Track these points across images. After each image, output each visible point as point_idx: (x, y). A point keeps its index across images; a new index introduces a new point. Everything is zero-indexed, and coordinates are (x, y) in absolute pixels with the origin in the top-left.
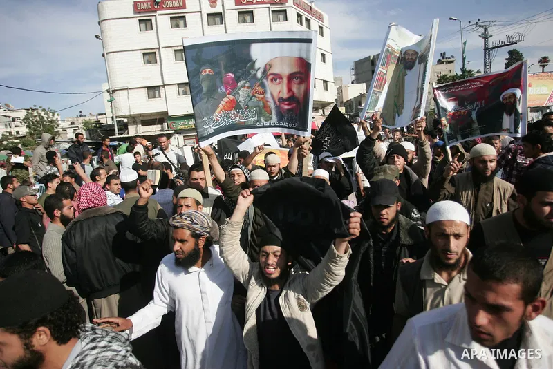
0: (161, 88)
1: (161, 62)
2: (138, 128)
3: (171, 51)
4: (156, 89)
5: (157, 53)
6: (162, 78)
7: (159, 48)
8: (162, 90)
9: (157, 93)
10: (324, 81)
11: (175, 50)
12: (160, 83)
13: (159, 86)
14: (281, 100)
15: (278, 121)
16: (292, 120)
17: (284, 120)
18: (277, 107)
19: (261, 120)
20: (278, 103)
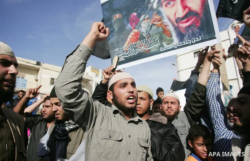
14: (179, 20)
15: (179, 42)
16: (195, 35)
17: (185, 38)
18: (176, 28)
19: (163, 45)
20: (176, 24)
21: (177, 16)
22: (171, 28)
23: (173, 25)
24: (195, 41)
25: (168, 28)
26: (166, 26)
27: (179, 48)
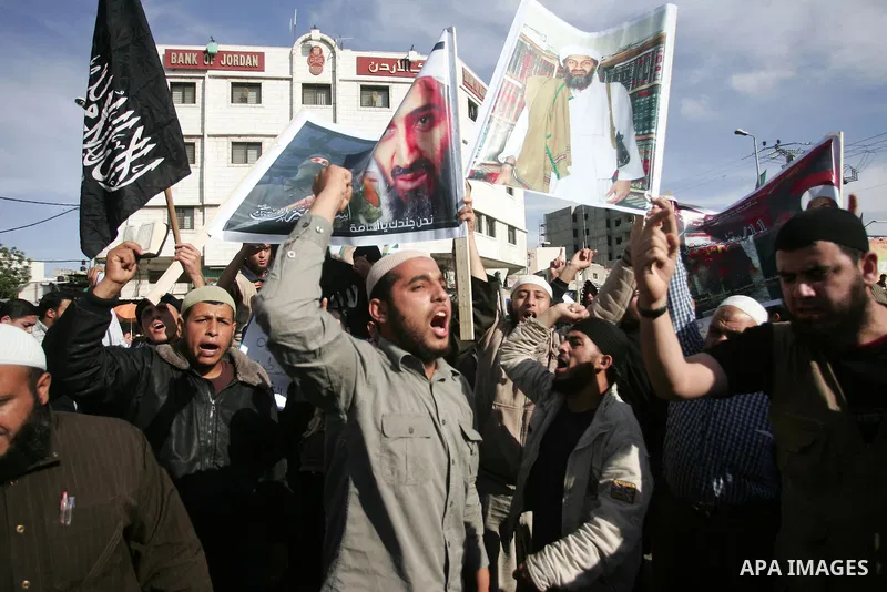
0: (196, 211)
1: (202, 162)
2: (141, 287)
3: (226, 145)
4: (187, 211)
5: (198, 145)
6: (202, 192)
7: (202, 137)
8: (198, 214)
9: (187, 219)
10: (509, 226)
11: (234, 144)
12: (196, 202)
13: (192, 208)
14: (397, 171)
15: (394, 220)
16: (423, 210)
17: (405, 214)
18: (390, 189)
19: (359, 221)
20: (391, 179)
21: (396, 163)
22: (380, 186)
23: (386, 181)
24: (422, 224)
25: (375, 184)
26: (372, 180)
27: (391, 231)
